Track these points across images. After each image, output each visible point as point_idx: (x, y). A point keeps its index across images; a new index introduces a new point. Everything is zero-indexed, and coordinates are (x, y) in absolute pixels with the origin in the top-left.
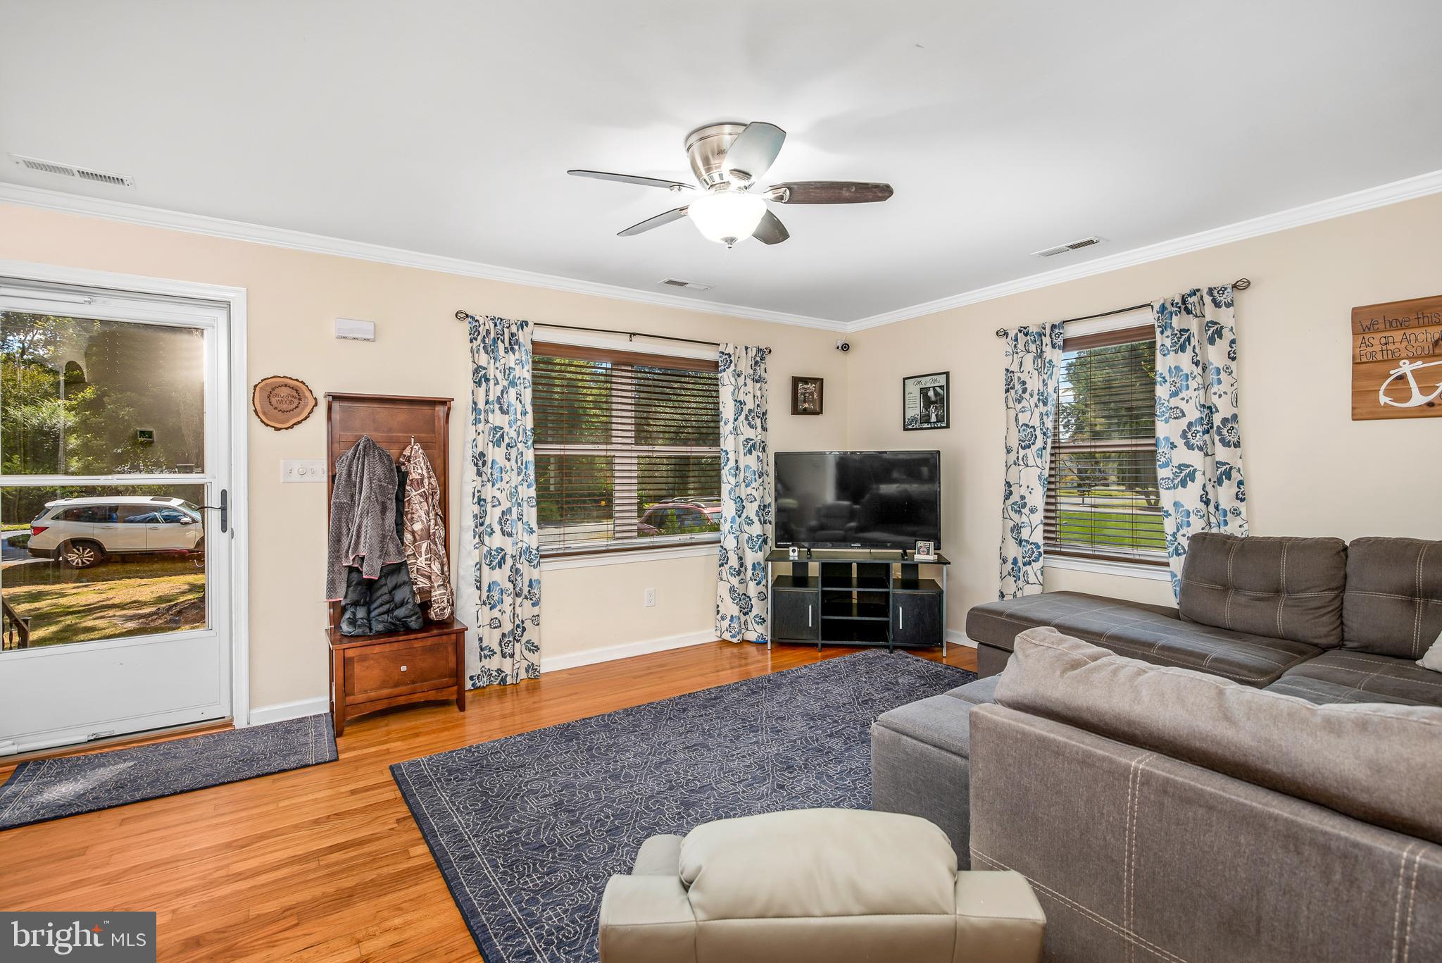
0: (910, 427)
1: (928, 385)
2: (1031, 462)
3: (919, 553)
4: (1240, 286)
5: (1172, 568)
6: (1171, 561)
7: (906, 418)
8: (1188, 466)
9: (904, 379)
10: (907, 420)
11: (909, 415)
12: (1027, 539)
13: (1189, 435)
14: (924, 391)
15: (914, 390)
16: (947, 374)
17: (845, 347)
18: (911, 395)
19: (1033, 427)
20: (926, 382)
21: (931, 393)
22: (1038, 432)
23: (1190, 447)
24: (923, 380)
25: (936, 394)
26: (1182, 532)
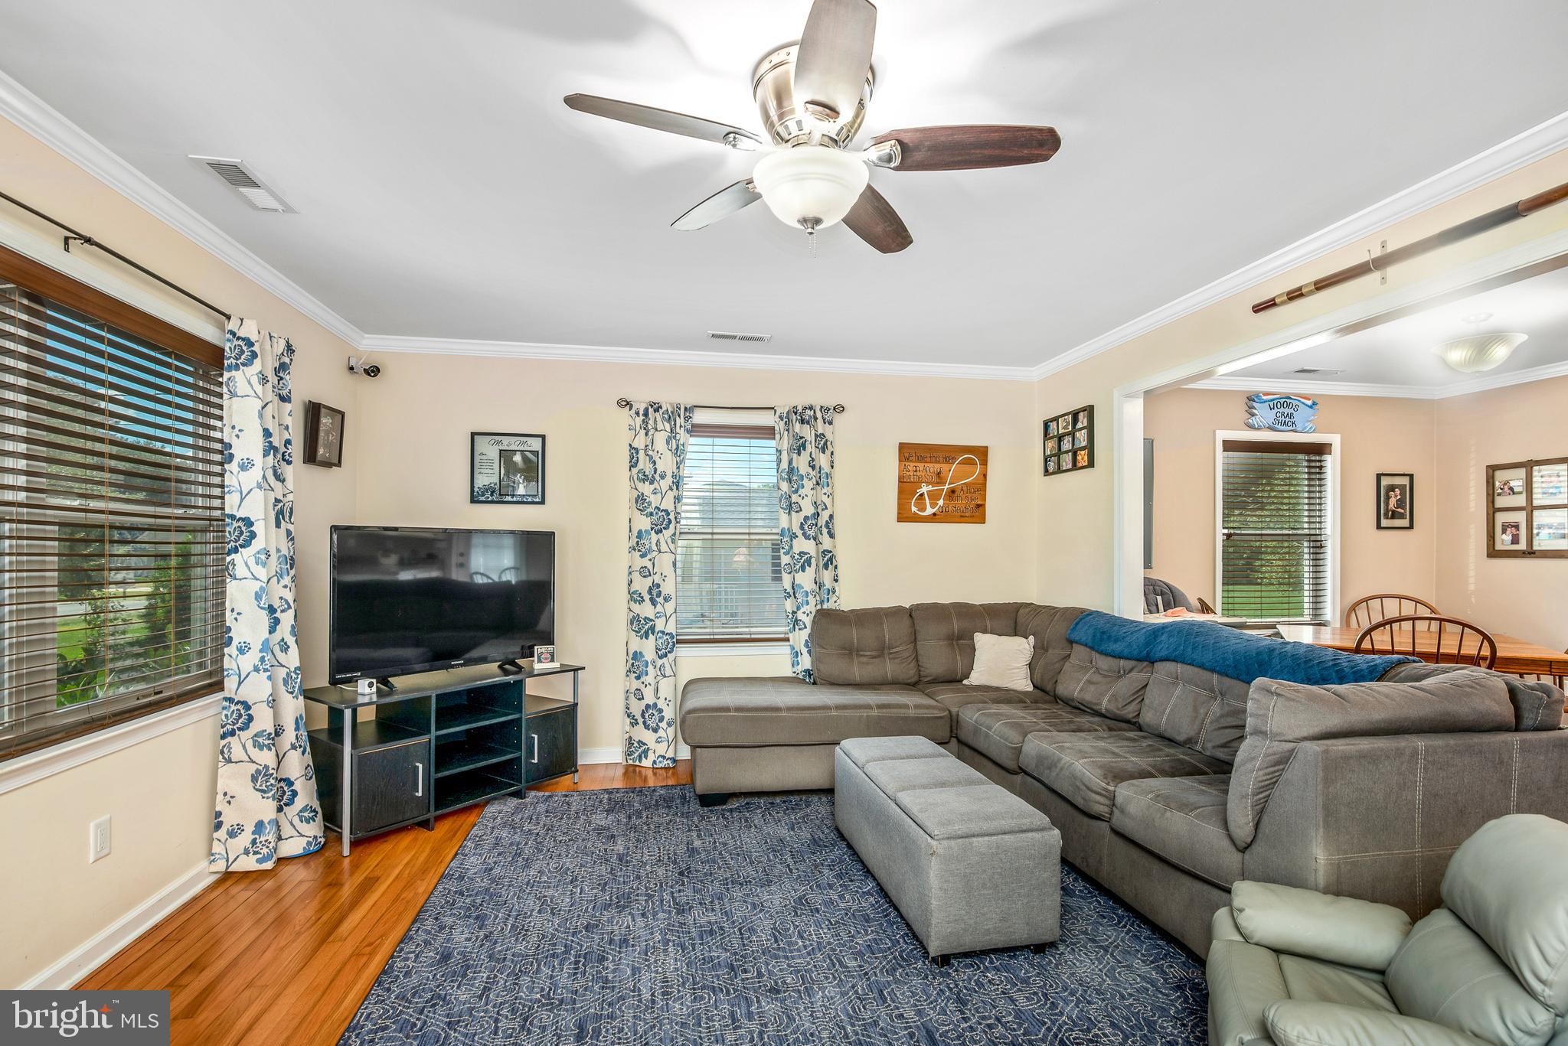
0: (483, 499)
1: (513, 447)
2: (664, 548)
3: (540, 661)
4: (839, 409)
5: (791, 643)
6: (791, 636)
7: (476, 486)
8: (806, 553)
9: (473, 435)
10: (476, 489)
11: (482, 481)
12: (663, 629)
13: (806, 527)
14: (505, 455)
15: (489, 451)
16: (543, 437)
17: (373, 371)
18: (483, 457)
19: (666, 511)
20: (508, 443)
21: (518, 458)
22: (672, 517)
23: (807, 537)
24: (506, 440)
25: (525, 459)
26: (802, 610)
